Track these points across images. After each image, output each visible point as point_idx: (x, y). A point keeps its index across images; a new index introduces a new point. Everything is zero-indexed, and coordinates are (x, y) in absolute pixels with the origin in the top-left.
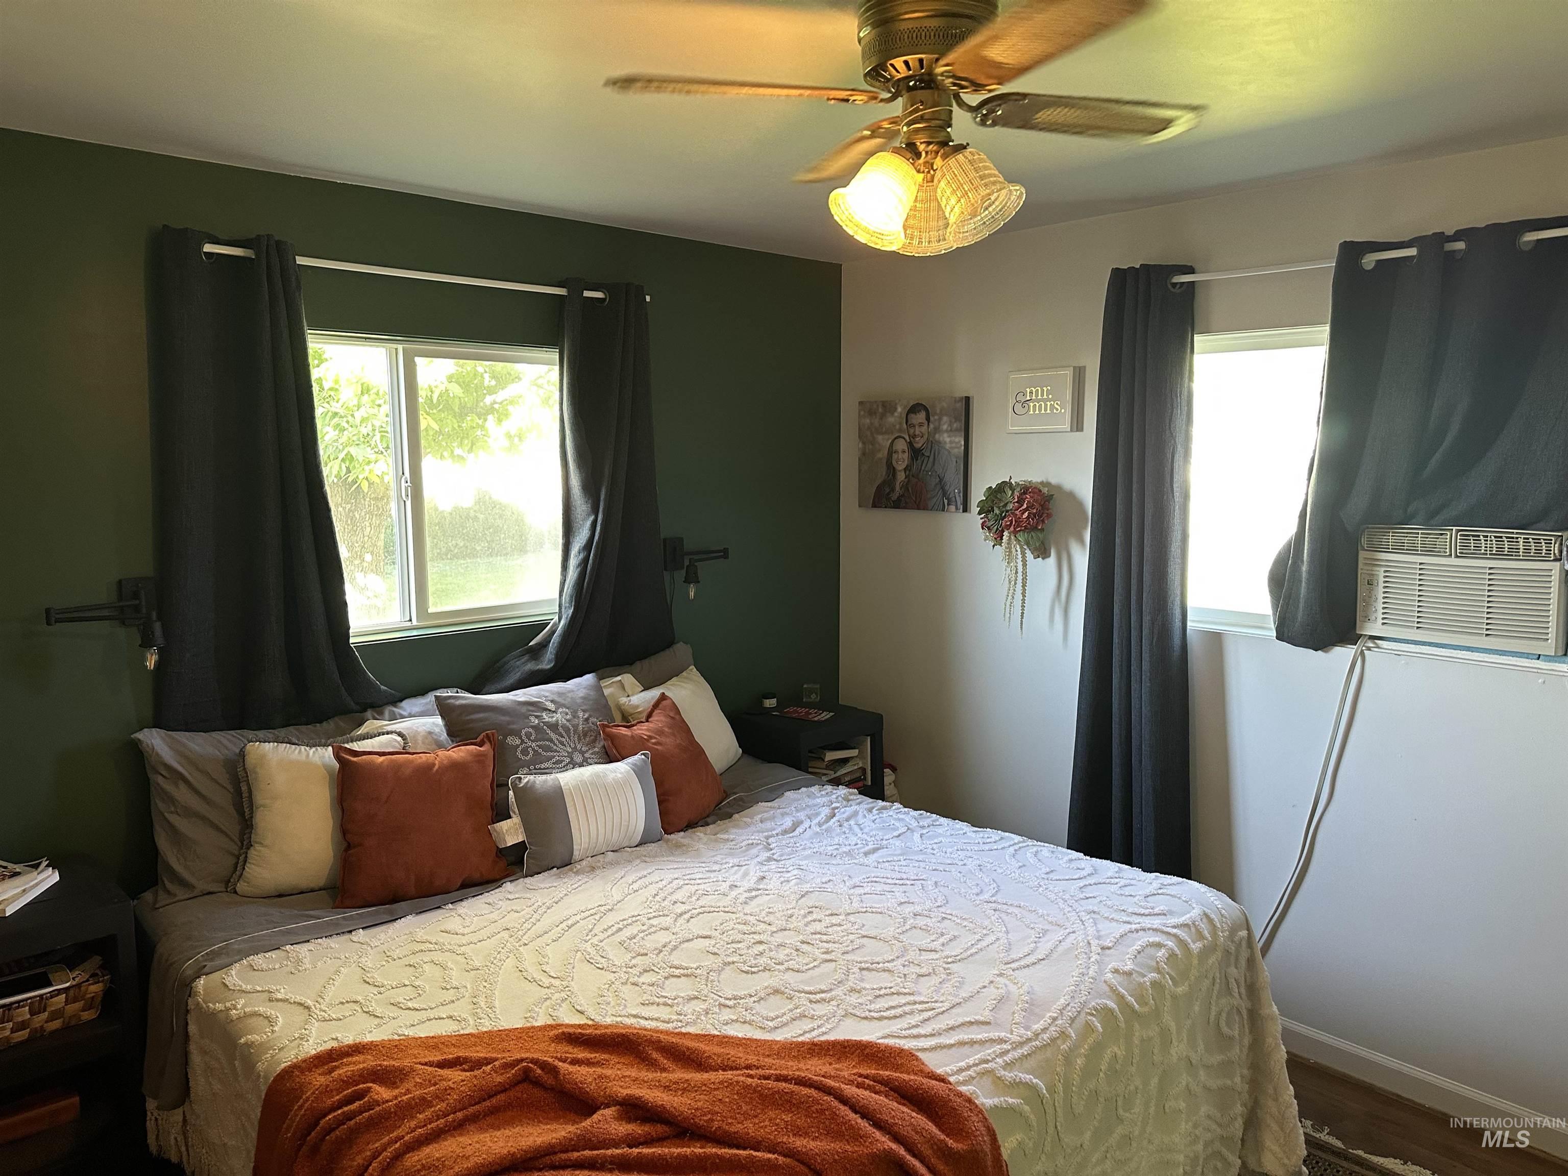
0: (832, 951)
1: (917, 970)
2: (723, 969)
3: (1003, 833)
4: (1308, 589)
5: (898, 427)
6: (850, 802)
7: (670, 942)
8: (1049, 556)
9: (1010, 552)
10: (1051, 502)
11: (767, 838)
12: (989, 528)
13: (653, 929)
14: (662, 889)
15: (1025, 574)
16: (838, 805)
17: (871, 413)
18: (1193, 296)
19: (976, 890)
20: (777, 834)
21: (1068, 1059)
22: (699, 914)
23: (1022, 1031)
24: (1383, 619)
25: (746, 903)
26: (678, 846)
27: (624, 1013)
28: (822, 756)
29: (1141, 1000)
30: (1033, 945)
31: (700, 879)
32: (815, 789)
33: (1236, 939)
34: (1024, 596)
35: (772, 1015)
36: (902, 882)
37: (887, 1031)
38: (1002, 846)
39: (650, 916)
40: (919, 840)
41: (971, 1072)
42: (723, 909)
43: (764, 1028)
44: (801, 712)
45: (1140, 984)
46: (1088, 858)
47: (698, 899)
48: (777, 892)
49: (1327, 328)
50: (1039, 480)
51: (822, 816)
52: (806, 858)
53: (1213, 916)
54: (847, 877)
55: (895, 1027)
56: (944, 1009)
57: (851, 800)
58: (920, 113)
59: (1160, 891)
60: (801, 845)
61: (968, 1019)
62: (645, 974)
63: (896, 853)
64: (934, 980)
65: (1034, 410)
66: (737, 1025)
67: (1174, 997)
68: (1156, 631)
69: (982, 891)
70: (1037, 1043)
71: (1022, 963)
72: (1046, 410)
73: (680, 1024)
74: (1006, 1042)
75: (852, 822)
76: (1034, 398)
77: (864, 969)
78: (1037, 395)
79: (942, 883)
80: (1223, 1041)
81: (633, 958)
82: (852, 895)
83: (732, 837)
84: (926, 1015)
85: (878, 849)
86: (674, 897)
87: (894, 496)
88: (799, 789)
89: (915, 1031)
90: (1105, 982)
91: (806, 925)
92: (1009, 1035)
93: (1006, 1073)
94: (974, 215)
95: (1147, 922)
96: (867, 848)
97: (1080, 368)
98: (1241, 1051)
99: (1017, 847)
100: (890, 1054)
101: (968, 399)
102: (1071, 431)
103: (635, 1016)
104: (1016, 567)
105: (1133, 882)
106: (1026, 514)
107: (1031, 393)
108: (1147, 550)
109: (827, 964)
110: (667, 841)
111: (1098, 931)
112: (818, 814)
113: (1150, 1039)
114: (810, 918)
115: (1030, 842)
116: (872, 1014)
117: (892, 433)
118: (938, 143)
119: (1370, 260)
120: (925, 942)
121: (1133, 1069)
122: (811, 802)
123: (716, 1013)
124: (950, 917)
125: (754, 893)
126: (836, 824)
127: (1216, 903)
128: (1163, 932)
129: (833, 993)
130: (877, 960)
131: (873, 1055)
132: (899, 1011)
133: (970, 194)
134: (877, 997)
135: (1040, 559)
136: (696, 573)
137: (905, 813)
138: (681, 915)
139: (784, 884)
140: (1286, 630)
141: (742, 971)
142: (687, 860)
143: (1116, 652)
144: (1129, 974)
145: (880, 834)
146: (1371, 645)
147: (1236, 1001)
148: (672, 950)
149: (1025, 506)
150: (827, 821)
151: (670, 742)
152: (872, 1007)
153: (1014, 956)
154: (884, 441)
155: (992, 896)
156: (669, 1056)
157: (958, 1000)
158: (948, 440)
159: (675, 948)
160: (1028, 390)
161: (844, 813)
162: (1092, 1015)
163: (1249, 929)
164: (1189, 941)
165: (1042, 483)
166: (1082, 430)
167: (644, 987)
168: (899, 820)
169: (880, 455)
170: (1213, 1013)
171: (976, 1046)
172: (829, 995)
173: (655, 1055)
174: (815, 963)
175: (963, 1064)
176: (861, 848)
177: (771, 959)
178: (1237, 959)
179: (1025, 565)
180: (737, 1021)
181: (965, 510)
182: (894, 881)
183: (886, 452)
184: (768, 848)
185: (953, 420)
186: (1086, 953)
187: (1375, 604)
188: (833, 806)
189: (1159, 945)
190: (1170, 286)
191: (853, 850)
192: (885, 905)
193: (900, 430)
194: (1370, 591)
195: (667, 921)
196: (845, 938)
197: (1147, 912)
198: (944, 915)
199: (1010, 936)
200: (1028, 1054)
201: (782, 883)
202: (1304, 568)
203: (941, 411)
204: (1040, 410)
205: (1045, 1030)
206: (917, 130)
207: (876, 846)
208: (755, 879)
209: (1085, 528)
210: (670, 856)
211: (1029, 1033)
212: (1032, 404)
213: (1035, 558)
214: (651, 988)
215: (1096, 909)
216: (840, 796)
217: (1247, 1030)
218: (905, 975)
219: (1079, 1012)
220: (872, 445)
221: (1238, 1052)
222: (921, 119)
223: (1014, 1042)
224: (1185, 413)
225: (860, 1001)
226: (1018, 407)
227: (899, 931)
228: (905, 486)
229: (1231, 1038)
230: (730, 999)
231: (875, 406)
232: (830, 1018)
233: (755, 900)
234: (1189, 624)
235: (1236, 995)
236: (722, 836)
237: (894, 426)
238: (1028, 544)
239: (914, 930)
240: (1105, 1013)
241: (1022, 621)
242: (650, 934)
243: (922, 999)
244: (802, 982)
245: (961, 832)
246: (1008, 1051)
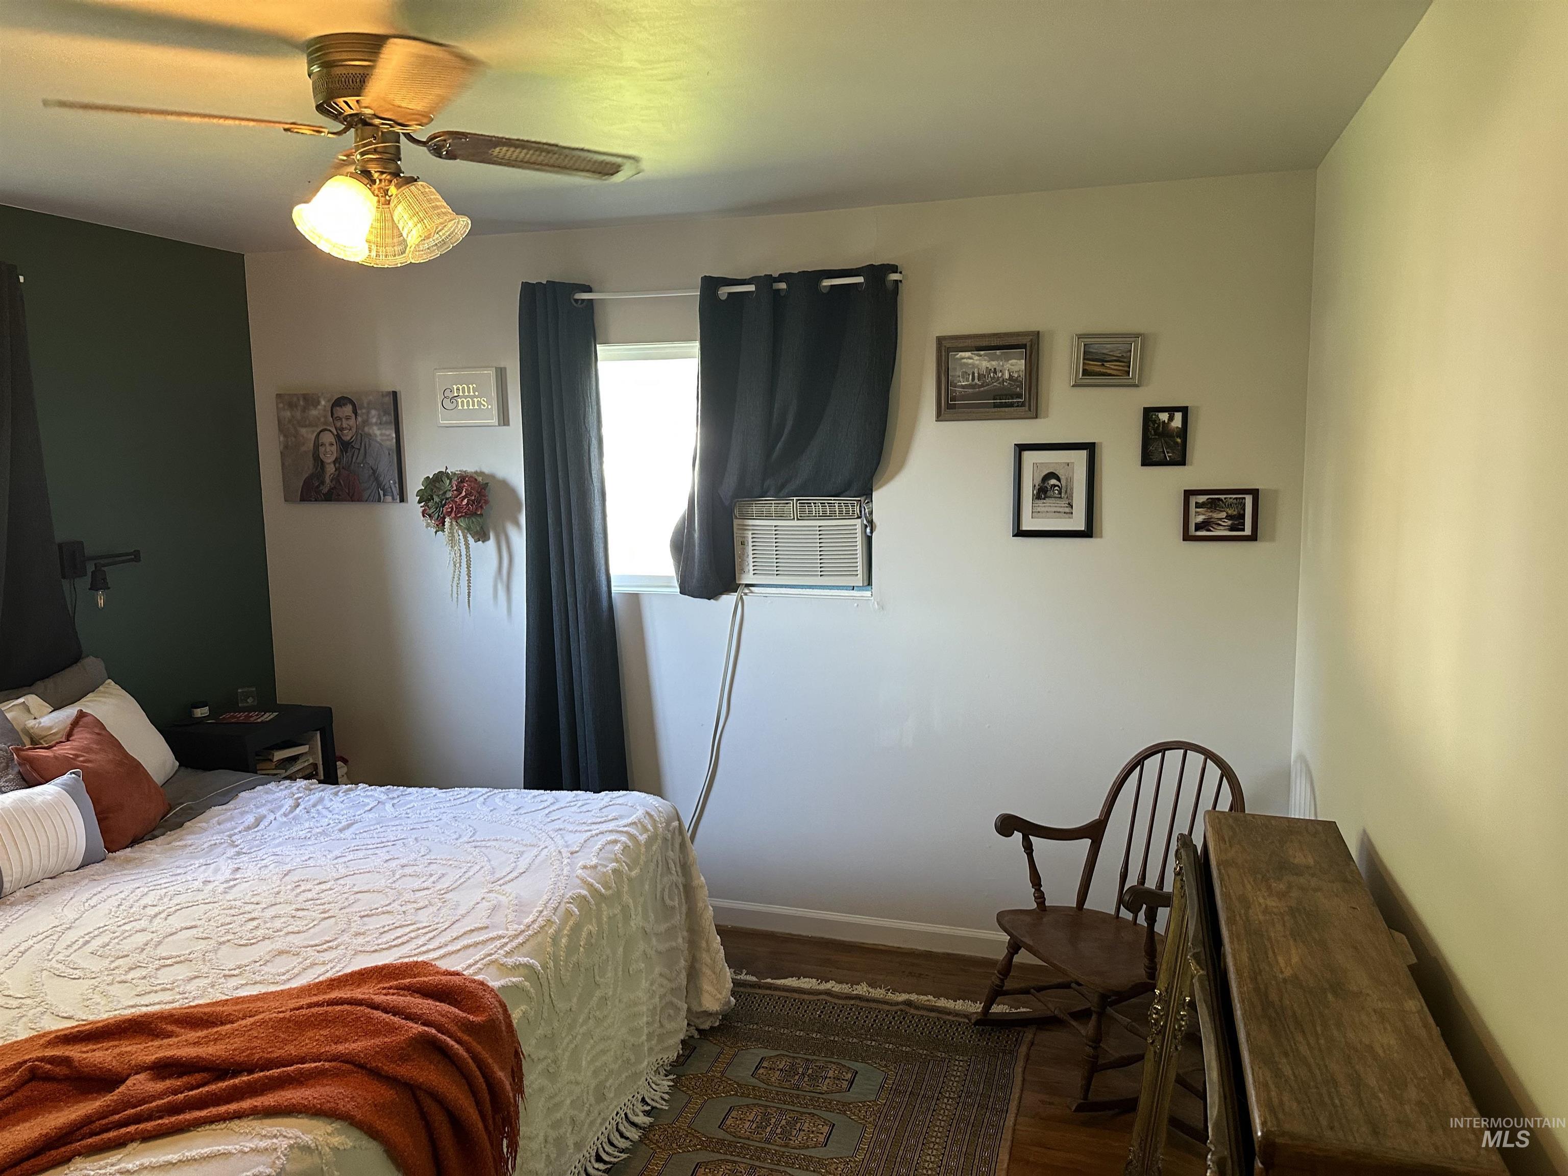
0: (329, 910)
1: (415, 905)
2: (219, 949)
3: (470, 789)
4: (700, 551)
5: (322, 420)
6: (312, 792)
7: (152, 939)
8: (489, 539)
9: (453, 536)
10: (488, 489)
11: (230, 836)
12: (430, 516)
13: (127, 934)
14: (124, 899)
15: (468, 556)
16: (301, 795)
17: (291, 406)
18: (593, 312)
19: (455, 836)
20: (240, 832)
21: (555, 940)
22: (176, 911)
23: (516, 926)
24: (754, 570)
25: (226, 892)
26: (128, 861)
27: (120, 1006)
28: (270, 757)
29: (606, 886)
30: (514, 864)
31: (165, 883)
32: (272, 786)
33: (671, 828)
34: (469, 577)
35: (283, 970)
36: (382, 845)
37: (398, 955)
38: (472, 798)
39: (119, 924)
40: (392, 810)
41: (479, 965)
42: (203, 902)
43: (277, 983)
44: (240, 717)
45: (604, 873)
46: (549, 792)
47: (170, 900)
48: (257, 877)
49: (697, 344)
50: (473, 471)
51: (286, 807)
52: (279, 845)
53: (653, 813)
54: (327, 852)
55: (405, 950)
56: (446, 926)
57: (313, 789)
58: (373, 146)
59: (611, 803)
60: (269, 836)
61: (469, 929)
62: (132, 971)
63: (371, 823)
64: (431, 909)
65: (463, 406)
66: (248, 987)
67: (630, 880)
68: (588, 596)
69: (460, 836)
70: (530, 932)
71: (507, 879)
72: (473, 405)
73: (186, 1001)
74: (504, 937)
75: (320, 807)
76: (461, 394)
77: (364, 916)
78: (464, 392)
79: (422, 838)
80: (667, 911)
81: (112, 962)
82: (337, 864)
83: (190, 842)
84: (431, 935)
85: (352, 824)
86: (143, 902)
87: (325, 490)
88: (253, 788)
89: (424, 949)
90: (577, 877)
91: (296, 896)
92: (505, 932)
93: (508, 960)
94: (428, 237)
95: (604, 827)
96: (340, 826)
97: (501, 369)
98: (681, 917)
99: (485, 796)
100: (407, 968)
101: (395, 394)
102: (499, 425)
103: (132, 1007)
104: (460, 550)
105: (588, 801)
106: (466, 501)
107: (458, 389)
108: (575, 528)
109: (326, 921)
110: (114, 859)
111: (566, 842)
112: (281, 807)
113: (615, 915)
114: (298, 891)
115: (496, 791)
116: (381, 946)
117: (317, 426)
118: (390, 173)
119: (724, 292)
120: (417, 884)
121: (604, 942)
122: (271, 797)
123: (223, 983)
124: (434, 861)
125: (230, 884)
126: (303, 812)
127: (654, 803)
128: (618, 832)
129: (339, 940)
130: (376, 906)
131: (390, 973)
132: (405, 939)
133: (425, 221)
134: (382, 933)
135: (480, 542)
136: (104, 579)
137: (372, 790)
138: (156, 916)
139: (262, 869)
140: (687, 586)
141: (240, 945)
142: (145, 871)
143: (556, 618)
144: (595, 867)
145: (351, 811)
146: (747, 591)
147: (674, 878)
148: (156, 946)
149: (464, 494)
150: (291, 812)
151: (100, 759)
152: (380, 941)
153: (498, 876)
154: (308, 434)
155: (470, 838)
156: (185, 1025)
157: (457, 918)
158: (378, 432)
159: (160, 943)
160: (455, 387)
161: (309, 801)
162: (571, 903)
163: (679, 819)
164: (638, 834)
165: (476, 473)
166: (508, 425)
167: (134, 981)
168: (367, 796)
169: (303, 449)
170: (659, 890)
171: (480, 946)
172: (335, 943)
173: (170, 1028)
174: (315, 923)
175: (471, 961)
176: (334, 827)
177: (268, 929)
178: (673, 845)
179: (467, 548)
180: (247, 984)
181: (402, 500)
182: (374, 846)
183: (312, 445)
184: (233, 845)
185: (382, 414)
186: (559, 860)
187: (747, 559)
188: (295, 796)
189: (615, 842)
190: (573, 301)
191: (327, 829)
192: (372, 865)
193: (325, 423)
194: (744, 549)
195: (143, 923)
196: (339, 898)
197: (603, 820)
198: (429, 861)
199: (492, 862)
200: (523, 942)
201: (260, 869)
202: (696, 535)
203: (369, 404)
204: (468, 405)
205: (534, 922)
206: (371, 160)
207: (349, 822)
208: (230, 871)
209: (520, 511)
210: (123, 870)
211: (522, 926)
212: (459, 400)
213: (476, 542)
214: (143, 981)
215: (562, 827)
216: (301, 787)
217: (683, 901)
218: (404, 912)
219: (560, 903)
220: (295, 437)
221: (679, 919)
222: (375, 151)
223: (510, 936)
224: (595, 411)
225: (367, 939)
226: (447, 403)
227: (390, 881)
228: (336, 479)
229: (673, 908)
230: (235, 969)
231: (295, 399)
232: (341, 959)
233: (235, 889)
234: (613, 589)
235: (674, 872)
236: (178, 843)
237: (319, 419)
238: (469, 529)
239: (404, 878)
240: (580, 900)
241: (469, 600)
242: (125, 938)
243: (424, 925)
244: (305, 939)
245: (432, 795)
246: (507, 944)
